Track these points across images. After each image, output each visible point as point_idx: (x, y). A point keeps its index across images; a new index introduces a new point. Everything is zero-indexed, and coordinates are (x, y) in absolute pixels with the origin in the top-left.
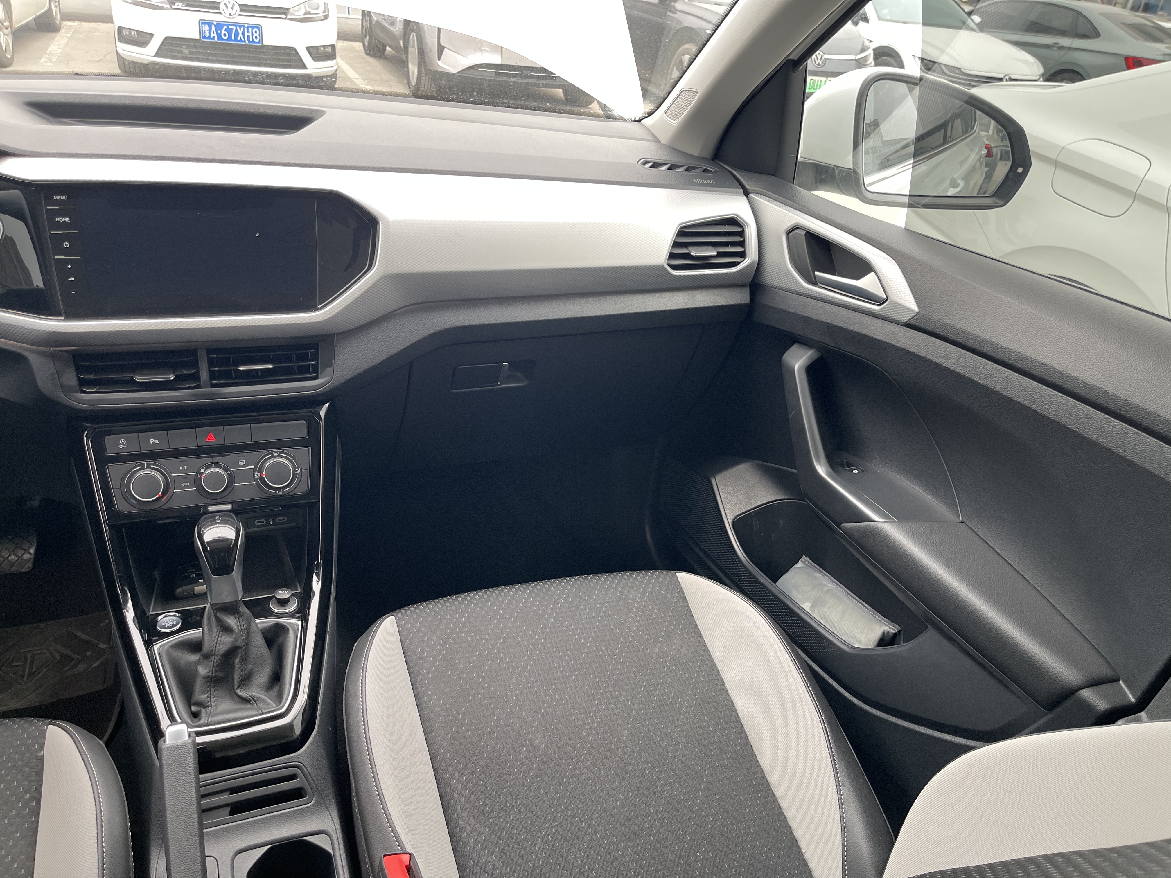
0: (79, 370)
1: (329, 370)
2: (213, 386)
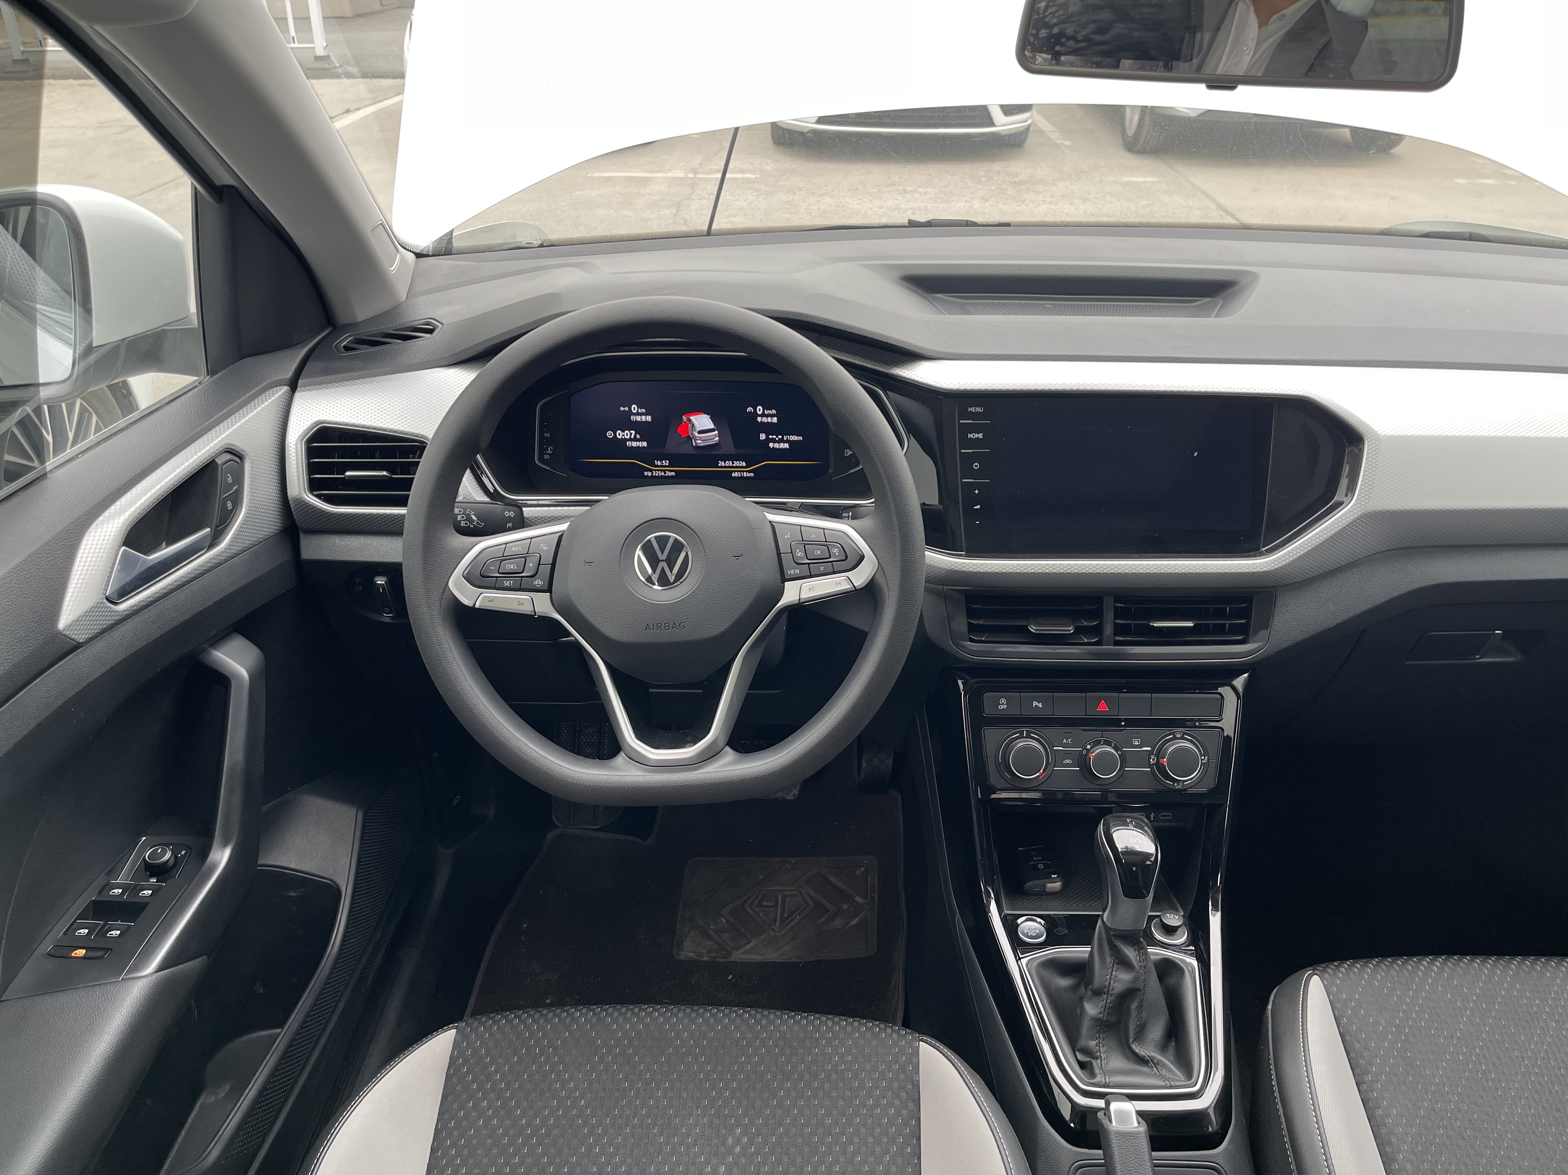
0: (971, 613)
1: (1263, 633)
2: (1117, 643)
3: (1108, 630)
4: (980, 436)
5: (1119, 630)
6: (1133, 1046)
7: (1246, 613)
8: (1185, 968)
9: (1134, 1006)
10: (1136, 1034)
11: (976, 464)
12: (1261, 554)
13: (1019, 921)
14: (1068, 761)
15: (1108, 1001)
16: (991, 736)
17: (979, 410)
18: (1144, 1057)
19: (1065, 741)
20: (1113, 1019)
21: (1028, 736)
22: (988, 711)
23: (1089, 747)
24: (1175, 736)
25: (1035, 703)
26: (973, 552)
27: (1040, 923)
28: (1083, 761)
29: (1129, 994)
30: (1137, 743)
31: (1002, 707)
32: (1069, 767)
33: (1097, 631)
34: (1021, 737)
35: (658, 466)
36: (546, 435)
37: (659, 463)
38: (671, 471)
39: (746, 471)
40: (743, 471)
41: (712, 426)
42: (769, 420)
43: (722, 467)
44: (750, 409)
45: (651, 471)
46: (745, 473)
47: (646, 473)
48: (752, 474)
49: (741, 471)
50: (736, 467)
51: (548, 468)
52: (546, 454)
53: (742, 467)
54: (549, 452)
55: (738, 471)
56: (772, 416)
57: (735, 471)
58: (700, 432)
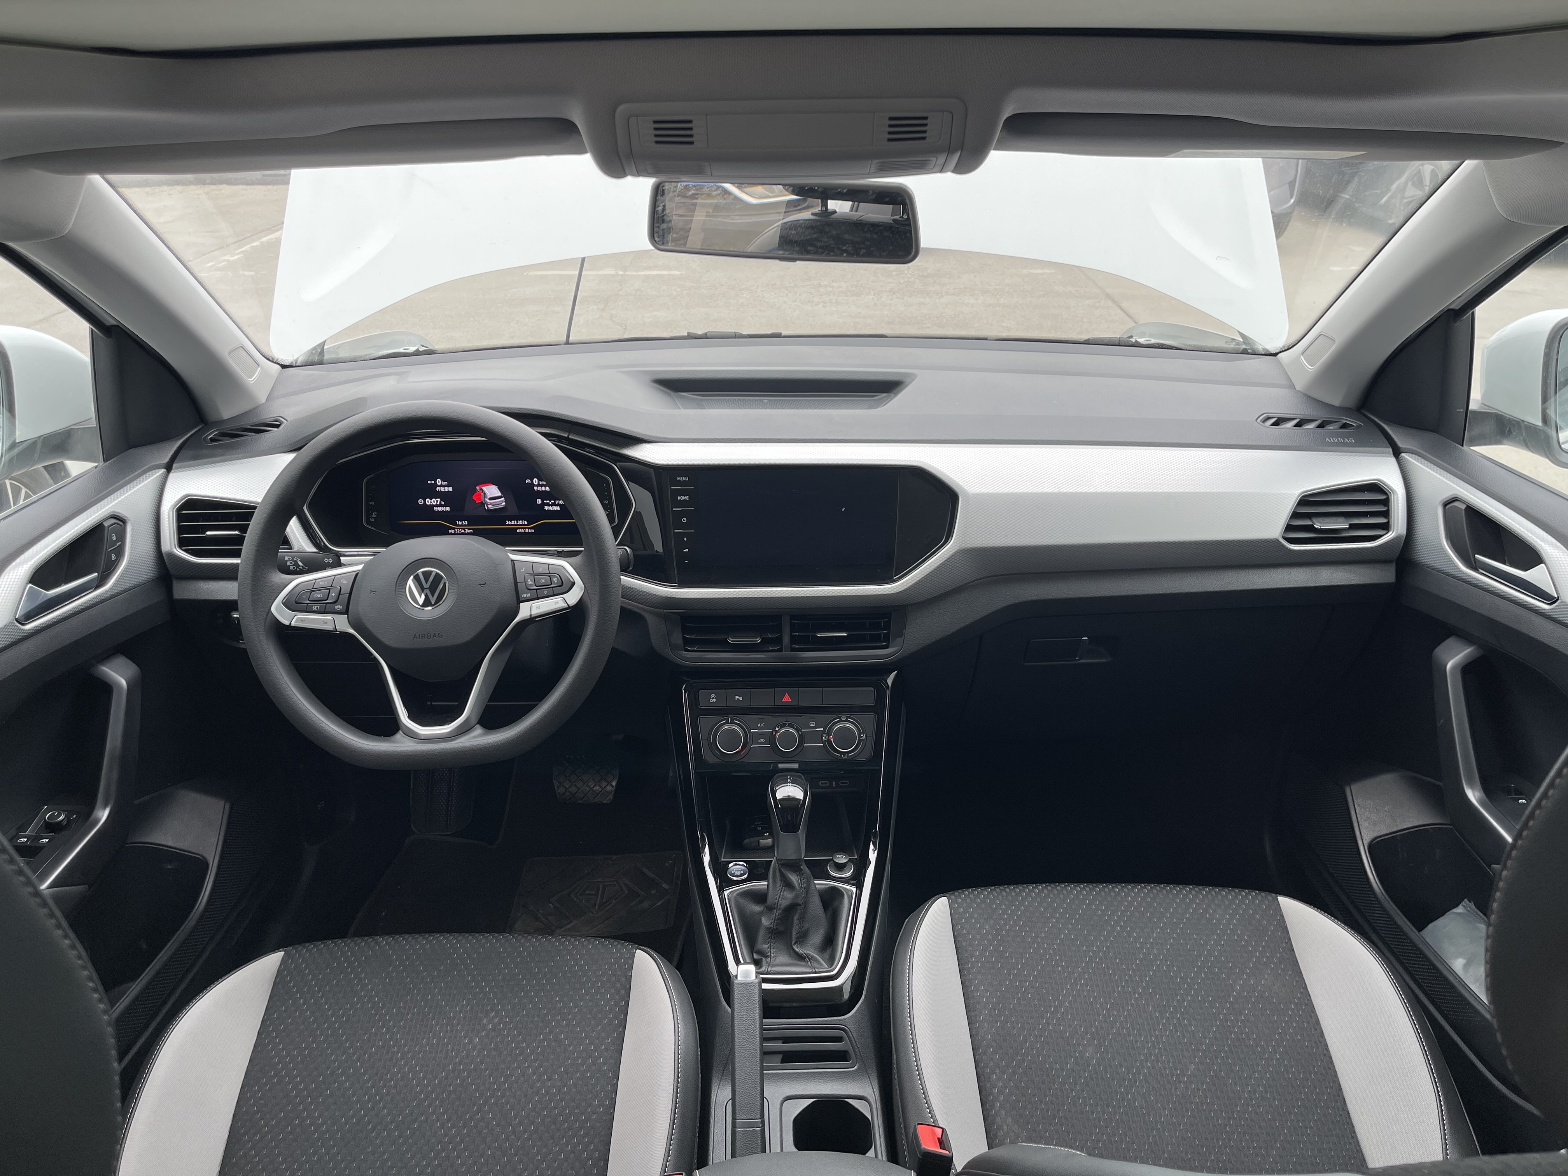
3: (786, 640)
4: (687, 498)
5: (793, 640)
6: (795, 947)
7: (887, 626)
8: (845, 892)
9: (796, 917)
10: (798, 938)
11: (684, 519)
12: (894, 581)
13: (731, 865)
14: (762, 740)
15: (777, 914)
16: (704, 722)
17: (686, 479)
18: (802, 954)
19: (759, 725)
20: (781, 928)
21: (733, 722)
22: (702, 704)
23: (777, 729)
24: (841, 719)
25: (737, 697)
26: (682, 584)
27: (743, 865)
28: (771, 739)
29: (791, 908)
30: (812, 725)
31: (713, 701)
32: (762, 744)
33: (779, 641)
34: (727, 723)
35: (459, 525)
36: (371, 503)
37: (460, 523)
38: (469, 529)
39: (528, 528)
40: (526, 528)
41: (500, 494)
42: (543, 489)
43: (509, 525)
44: (527, 481)
45: (454, 529)
46: (527, 530)
47: (450, 531)
48: (533, 531)
49: (524, 528)
50: (520, 525)
51: (374, 529)
52: (372, 518)
53: (525, 525)
54: (374, 516)
55: (521, 528)
56: (545, 486)
57: (519, 528)
58: (490, 499)
